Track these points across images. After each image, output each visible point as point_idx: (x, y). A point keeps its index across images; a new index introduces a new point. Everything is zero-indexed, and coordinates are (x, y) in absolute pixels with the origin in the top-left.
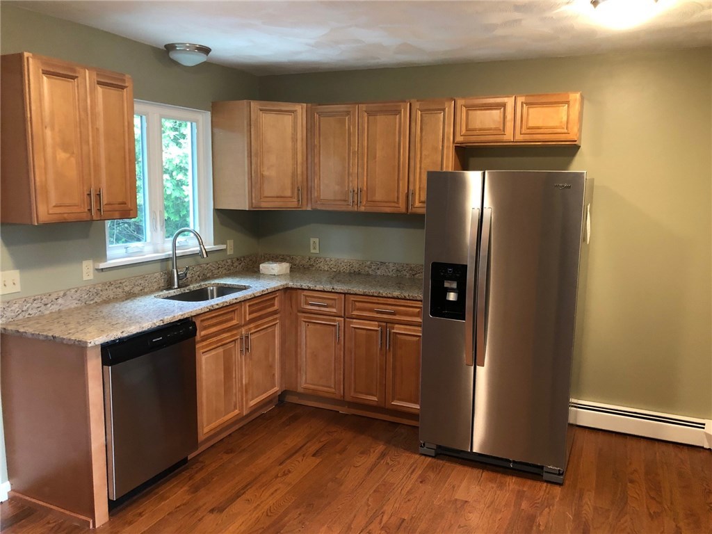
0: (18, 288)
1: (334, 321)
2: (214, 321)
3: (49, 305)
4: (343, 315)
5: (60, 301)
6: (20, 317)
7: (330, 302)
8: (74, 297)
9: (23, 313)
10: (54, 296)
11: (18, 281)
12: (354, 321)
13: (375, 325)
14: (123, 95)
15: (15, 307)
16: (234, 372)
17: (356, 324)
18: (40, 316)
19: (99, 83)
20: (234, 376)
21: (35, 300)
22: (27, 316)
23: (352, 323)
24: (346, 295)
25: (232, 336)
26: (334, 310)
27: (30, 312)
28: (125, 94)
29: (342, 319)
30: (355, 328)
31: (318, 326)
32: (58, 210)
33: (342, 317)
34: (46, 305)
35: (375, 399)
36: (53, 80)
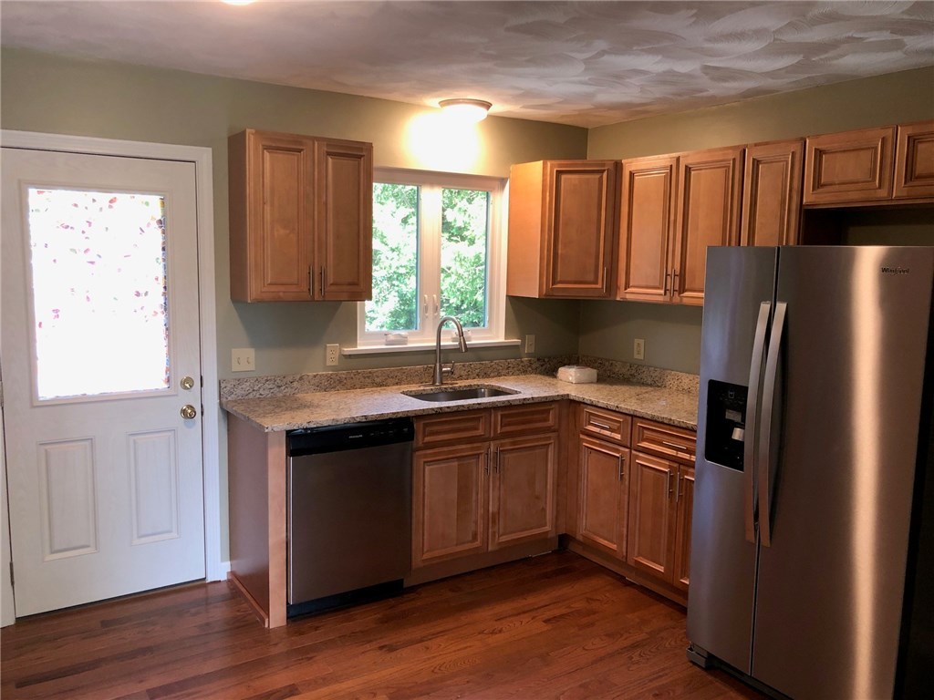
0: (252, 367)
1: (618, 451)
2: (446, 427)
3: (283, 388)
4: (629, 445)
5: (295, 384)
6: (251, 396)
7: (615, 425)
8: (312, 382)
9: (254, 393)
10: (290, 379)
11: (252, 359)
12: (641, 455)
13: (664, 466)
14: (359, 164)
15: (246, 386)
16: (474, 494)
17: (643, 460)
18: (271, 397)
19: (329, 154)
20: (474, 498)
21: (267, 380)
22: (258, 396)
23: (637, 457)
24: (634, 419)
25: (472, 449)
26: (618, 437)
27: (261, 392)
28: (362, 162)
29: (627, 450)
30: (642, 465)
31: (601, 456)
32: (274, 289)
33: (627, 448)
34: (279, 387)
35: (661, 569)
36: (276, 155)
